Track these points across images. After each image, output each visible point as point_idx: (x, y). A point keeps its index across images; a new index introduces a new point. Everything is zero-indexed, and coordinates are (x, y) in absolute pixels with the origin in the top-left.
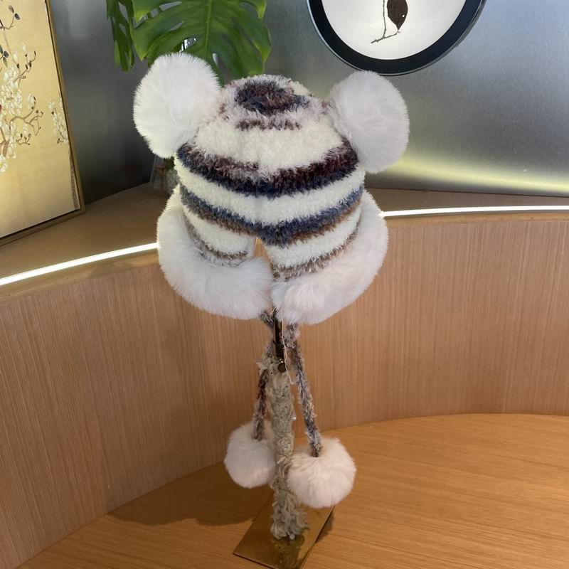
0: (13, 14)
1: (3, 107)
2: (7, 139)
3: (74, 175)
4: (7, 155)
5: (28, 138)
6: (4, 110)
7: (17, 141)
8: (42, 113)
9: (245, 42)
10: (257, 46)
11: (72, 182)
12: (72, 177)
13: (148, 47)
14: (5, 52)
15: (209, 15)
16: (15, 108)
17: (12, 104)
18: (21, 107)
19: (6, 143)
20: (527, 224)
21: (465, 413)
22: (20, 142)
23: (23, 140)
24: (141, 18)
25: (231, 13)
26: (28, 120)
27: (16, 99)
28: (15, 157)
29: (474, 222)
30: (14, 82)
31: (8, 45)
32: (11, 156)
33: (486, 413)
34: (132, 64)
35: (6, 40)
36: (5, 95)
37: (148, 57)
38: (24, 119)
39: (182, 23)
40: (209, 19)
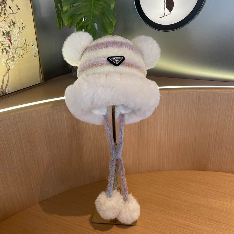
0: (17, 8)
1: (13, 43)
2: (14, 55)
3: (40, 69)
4: (14, 62)
6: (13, 44)
7: (18, 56)
8: (28, 46)
9: (106, 18)
10: (111, 20)
11: (40, 72)
12: (40, 70)
13: (69, 20)
14: (14, 22)
16: (18, 44)
18: (20, 43)
19: (14, 57)
20: (219, 93)
21: (193, 170)
22: (19, 57)
23: (21, 56)
24: (65, 9)
25: (101, 7)
26: (23, 48)
27: (18, 40)
28: (17, 62)
29: (196, 92)
30: (17, 34)
31: (15, 20)
32: (16, 62)
33: (201, 171)
34: (62, 27)
35: (14, 18)
36: (14, 39)
37: (69, 24)
38: (21, 48)
39: (81, 11)
40: (92, 9)
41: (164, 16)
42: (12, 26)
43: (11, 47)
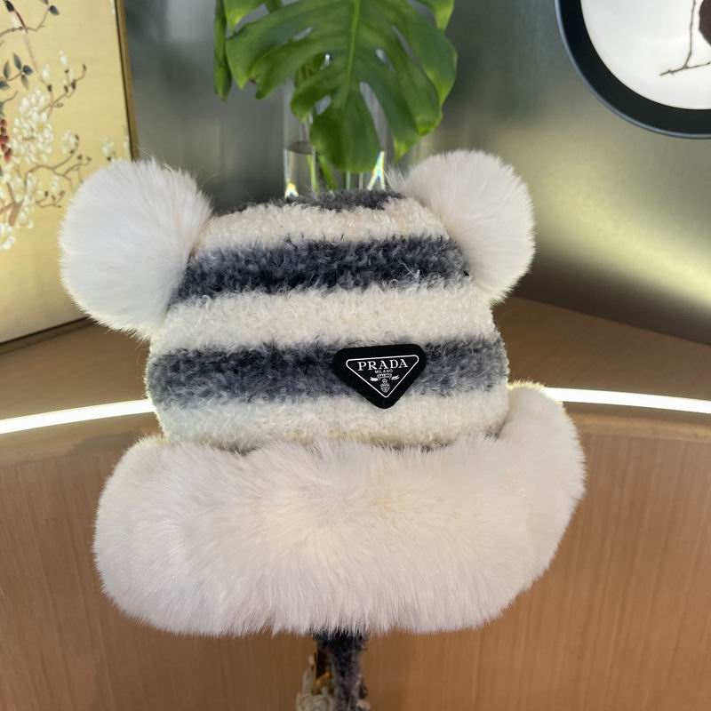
0: (46, 7)
1: (14, 152)
2: (18, 199)
4: (17, 226)
5: (58, 197)
6: (17, 155)
8: (89, 159)
10: (430, 75)
14: (25, 67)
15: (356, 19)
16: (38, 154)
17: (33, 148)
18: (49, 151)
19: (16, 206)
22: (43, 204)
23: (49, 200)
24: (239, 21)
25: (392, 16)
26: (61, 170)
27: (41, 140)
28: (31, 226)
31: (32, 56)
32: (24, 224)
35: (29, 48)
36: (20, 133)
37: (258, 81)
38: (53, 169)
39: (309, 30)
40: (355, 24)
41: (685, 67)
42: (15, 84)
43: (7, 168)
